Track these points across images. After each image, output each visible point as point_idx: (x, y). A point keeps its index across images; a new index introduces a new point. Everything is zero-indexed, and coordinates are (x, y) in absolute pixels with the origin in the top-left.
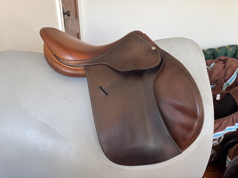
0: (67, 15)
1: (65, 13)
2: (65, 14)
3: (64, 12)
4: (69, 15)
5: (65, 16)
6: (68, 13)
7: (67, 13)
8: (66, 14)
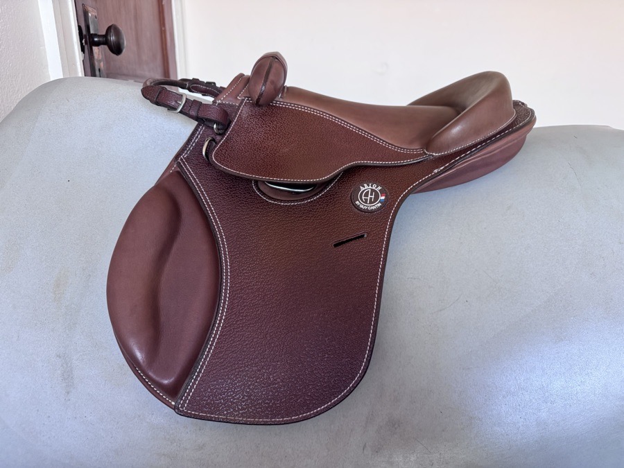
0: (106, 47)
1: (96, 35)
2: (98, 44)
3: (92, 32)
4: (117, 49)
5: (95, 49)
6: (113, 38)
7: (106, 36)
8: (101, 39)
